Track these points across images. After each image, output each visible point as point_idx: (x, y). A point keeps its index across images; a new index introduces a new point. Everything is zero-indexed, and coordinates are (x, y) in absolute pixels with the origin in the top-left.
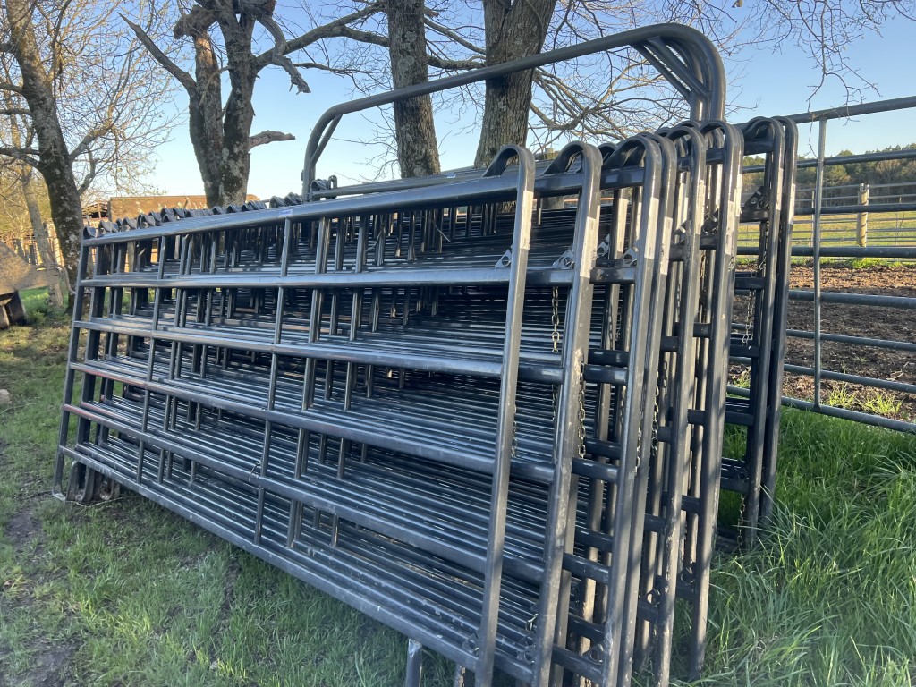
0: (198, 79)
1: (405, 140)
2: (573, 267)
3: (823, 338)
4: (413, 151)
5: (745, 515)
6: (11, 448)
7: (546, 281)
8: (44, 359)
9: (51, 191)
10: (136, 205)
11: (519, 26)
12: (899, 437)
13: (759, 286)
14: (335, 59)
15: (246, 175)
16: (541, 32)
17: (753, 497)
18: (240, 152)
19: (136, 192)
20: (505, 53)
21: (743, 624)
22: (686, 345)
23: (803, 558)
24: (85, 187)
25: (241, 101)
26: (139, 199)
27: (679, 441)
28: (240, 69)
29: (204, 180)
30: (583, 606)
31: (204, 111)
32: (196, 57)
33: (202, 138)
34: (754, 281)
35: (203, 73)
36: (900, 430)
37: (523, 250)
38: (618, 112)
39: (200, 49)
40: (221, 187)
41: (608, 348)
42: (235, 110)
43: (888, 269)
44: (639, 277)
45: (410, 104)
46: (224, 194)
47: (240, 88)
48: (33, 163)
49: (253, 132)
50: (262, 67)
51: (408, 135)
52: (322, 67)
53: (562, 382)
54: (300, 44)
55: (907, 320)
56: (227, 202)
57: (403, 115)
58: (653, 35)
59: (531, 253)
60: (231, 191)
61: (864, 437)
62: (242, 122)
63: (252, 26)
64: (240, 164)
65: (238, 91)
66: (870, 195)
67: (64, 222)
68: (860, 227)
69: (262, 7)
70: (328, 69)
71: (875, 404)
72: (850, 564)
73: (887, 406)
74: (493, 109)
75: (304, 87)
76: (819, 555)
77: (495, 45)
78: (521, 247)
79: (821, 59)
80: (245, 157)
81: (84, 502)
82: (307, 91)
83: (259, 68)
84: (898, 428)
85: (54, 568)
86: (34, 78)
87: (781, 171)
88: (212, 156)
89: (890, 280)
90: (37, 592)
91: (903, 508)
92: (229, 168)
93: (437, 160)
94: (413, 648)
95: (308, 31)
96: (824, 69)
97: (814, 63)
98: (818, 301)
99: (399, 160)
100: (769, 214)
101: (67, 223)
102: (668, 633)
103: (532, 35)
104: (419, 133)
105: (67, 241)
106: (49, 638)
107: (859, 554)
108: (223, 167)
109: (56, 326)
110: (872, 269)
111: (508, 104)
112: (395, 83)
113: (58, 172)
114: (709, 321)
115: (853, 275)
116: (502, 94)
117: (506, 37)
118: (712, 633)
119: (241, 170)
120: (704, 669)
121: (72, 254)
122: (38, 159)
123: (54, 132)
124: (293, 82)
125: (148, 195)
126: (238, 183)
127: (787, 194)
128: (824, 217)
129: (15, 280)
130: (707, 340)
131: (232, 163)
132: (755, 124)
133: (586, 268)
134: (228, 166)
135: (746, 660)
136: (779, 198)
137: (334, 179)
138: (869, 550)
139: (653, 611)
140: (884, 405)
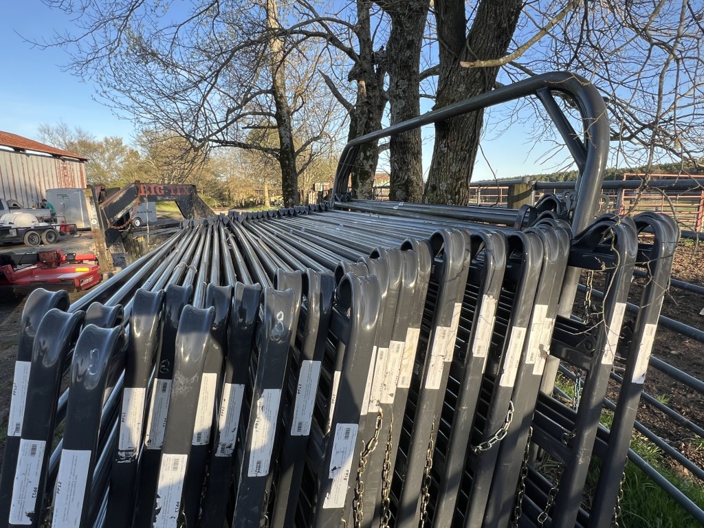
0: (356, 108)
1: (394, 167)
15: (374, 170)
18: (370, 155)
28: (373, 101)
40: (358, 176)
47: (373, 113)
48: (277, 156)
51: (395, 164)
56: (361, 186)
60: (363, 180)
64: (370, 162)
65: (371, 116)
67: (286, 191)
74: (438, 150)
80: (375, 158)
86: (282, 109)
92: (363, 166)
103: (475, 81)
104: (405, 162)
105: (287, 202)
108: (360, 165)
111: (448, 146)
113: (287, 162)
116: (444, 137)
117: (450, 84)
119: (371, 166)
122: (278, 153)
126: (367, 175)
131: (365, 162)
134: (363, 164)
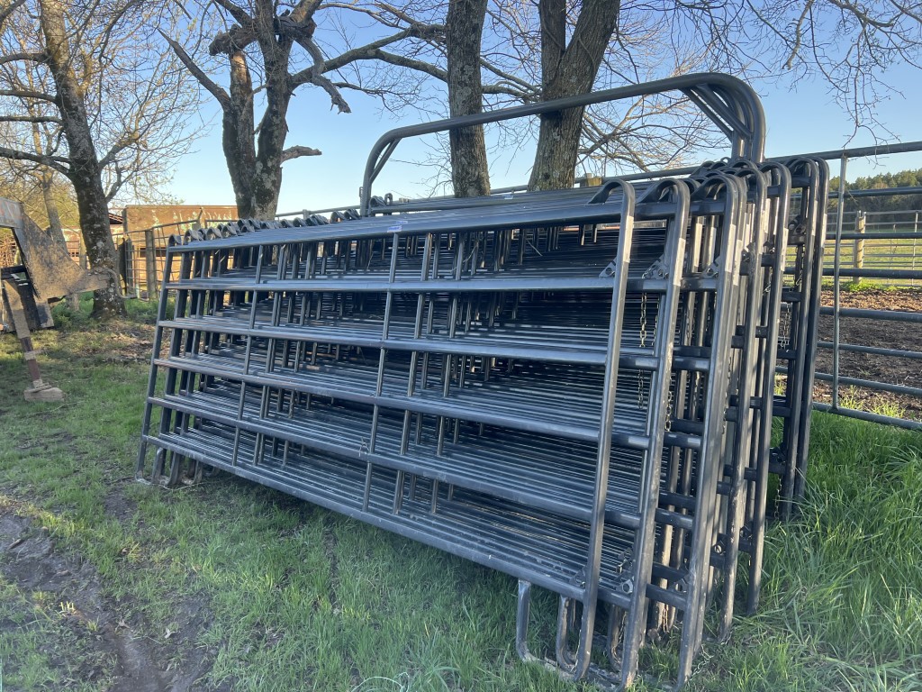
0: (233, 95)
1: (461, 163)
2: (668, 277)
3: (840, 348)
4: (468, 173)
5: (781, 493)
6: (79, 439)
7: (639, 288)
8: (80, 361)
9: (80, 198)
10: (152, 214)
11: (574, 65)
12: (907, 435)
13: (796, 299)
14: (367, 80)
15: (278, 188)
16: (593, 71)
17: (790, 476)
18: (273, 166)
19: (156, 200)
20: (560, 89)
21: (788, 574)
22: (750, 343)
23: (834, 526)
24: (112, 194)
25: (277, 117)
26: (158, 208)
27: (744, 420)
28: (278, 87)
29: (236, 192)
30: (662, 555)
31: (237, 125)
32: (231, 74)
33: (235, 151)
34: (791, 295)
35: (237, 90)
36: (909, 428)
37: (626, 263)
38: (635, 138)
39: (235, 67)
40: (254, 199)
41: (686, 344)
42: (271, 126)
43: (883, 292)
44: (720, 287)
45: (465, 131)
46: (256, 205)
47: (277, 105)
48: (63, 170)
49: (286, 146)
50: (297, 85)
51: (463, 159)
52: (354, 88)
53: (656, 370)
54: (334, 65)
55: (905, 339)
56: (259, 213)
57: (458, 139)
58: (701, 82)
59: (631, 265)
60: (263, 203)
61: (878, 434)
62: (276, 137)
63: (289, 47)
64: (273, 177)
65: (275, 108)
66: (867, 222)
67: (92, 229)
68: (857, 252)
69: (302, 30)
70: (360, 89)
71: (882, 411)
72: (873, 531)
73: (892, 412)
74: (547, 139)
75: (344, 108)
76: (847, 523)
77: (551, 82)
78: (624, 260)
79: (854, 114)
80: (278, 171)
81: (169, 485)
82: (348, 111)
83: (295, 86)
84: (908, 427)
85: (163, 538)
86: (67, 87)
87: (816, 203)
88: (244, 168)
89: (886, 303)
90: (156, 557)
91: (917, 486)
92: (262, 181)
93: (488, 182)
94: (523, 588)
95: (343, 53)
96: (857, 122)
97: (849, 116)
98: (837, 315)
99: (453, 181)
100: (805, 239)
101: (95, 230)
102: (732, 576)
103: (585, 74)
104: (473, 157)
105: (95, 247)
106: (180, 592)
107: (881, 522)
108: (256, 180)
109: (83, 330)
110: (868, 292)
111: (561, 135)
112: (452, 111)
113: (88, 180)
114: (766, 324)
115: (851, 298)
116: (556, 126)
117: (562, 75)
118: (764, 580)
119: (274, 182)
120: (759, 608)
121: (98, 260)
122: (67, 166)
123: (85, 141)
124: (334, 102)
125: (167, 204)
126: (270, 195)
127: (819, 222)
128: (843, 241)
129: (69, 283)
130: (765, 340)
131: (265, 176)
132: (795, 162)
133: (677, 280)
134: (262, 179)
135: (794, 599)
136: (814, 225)
137: (390, 196)
138: (889, 518)
139: (720, 559)
140: (891, 411)
